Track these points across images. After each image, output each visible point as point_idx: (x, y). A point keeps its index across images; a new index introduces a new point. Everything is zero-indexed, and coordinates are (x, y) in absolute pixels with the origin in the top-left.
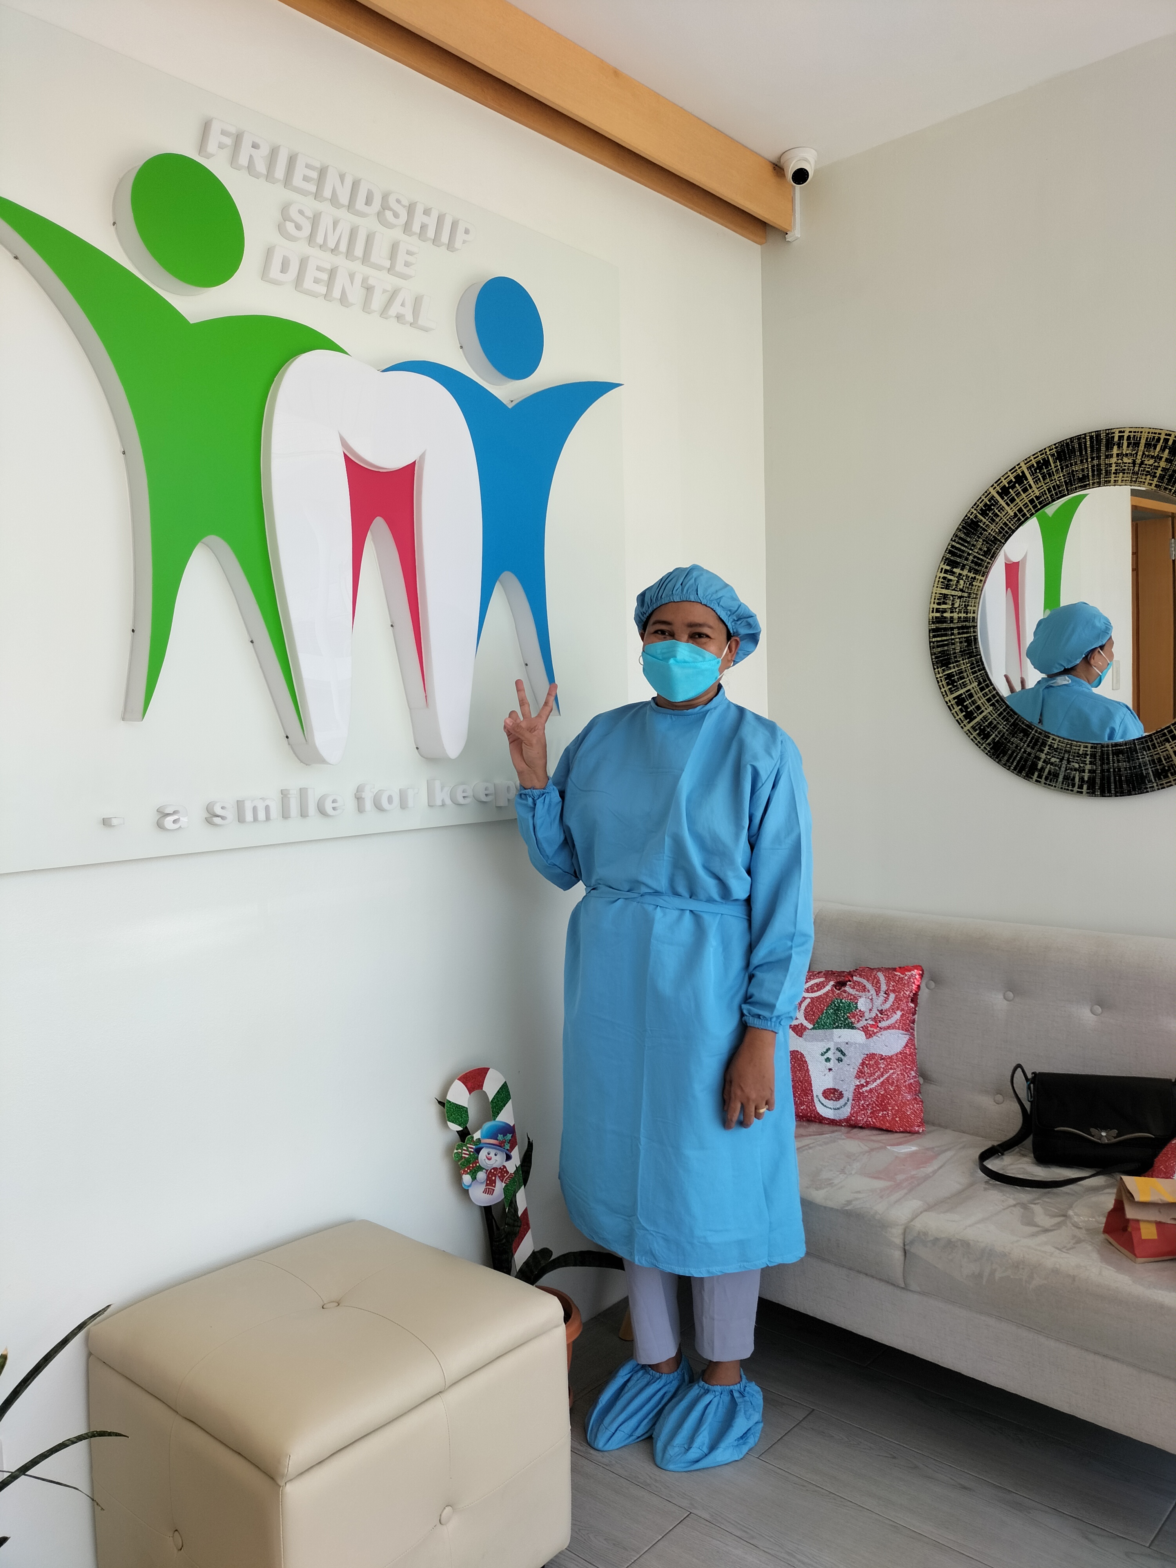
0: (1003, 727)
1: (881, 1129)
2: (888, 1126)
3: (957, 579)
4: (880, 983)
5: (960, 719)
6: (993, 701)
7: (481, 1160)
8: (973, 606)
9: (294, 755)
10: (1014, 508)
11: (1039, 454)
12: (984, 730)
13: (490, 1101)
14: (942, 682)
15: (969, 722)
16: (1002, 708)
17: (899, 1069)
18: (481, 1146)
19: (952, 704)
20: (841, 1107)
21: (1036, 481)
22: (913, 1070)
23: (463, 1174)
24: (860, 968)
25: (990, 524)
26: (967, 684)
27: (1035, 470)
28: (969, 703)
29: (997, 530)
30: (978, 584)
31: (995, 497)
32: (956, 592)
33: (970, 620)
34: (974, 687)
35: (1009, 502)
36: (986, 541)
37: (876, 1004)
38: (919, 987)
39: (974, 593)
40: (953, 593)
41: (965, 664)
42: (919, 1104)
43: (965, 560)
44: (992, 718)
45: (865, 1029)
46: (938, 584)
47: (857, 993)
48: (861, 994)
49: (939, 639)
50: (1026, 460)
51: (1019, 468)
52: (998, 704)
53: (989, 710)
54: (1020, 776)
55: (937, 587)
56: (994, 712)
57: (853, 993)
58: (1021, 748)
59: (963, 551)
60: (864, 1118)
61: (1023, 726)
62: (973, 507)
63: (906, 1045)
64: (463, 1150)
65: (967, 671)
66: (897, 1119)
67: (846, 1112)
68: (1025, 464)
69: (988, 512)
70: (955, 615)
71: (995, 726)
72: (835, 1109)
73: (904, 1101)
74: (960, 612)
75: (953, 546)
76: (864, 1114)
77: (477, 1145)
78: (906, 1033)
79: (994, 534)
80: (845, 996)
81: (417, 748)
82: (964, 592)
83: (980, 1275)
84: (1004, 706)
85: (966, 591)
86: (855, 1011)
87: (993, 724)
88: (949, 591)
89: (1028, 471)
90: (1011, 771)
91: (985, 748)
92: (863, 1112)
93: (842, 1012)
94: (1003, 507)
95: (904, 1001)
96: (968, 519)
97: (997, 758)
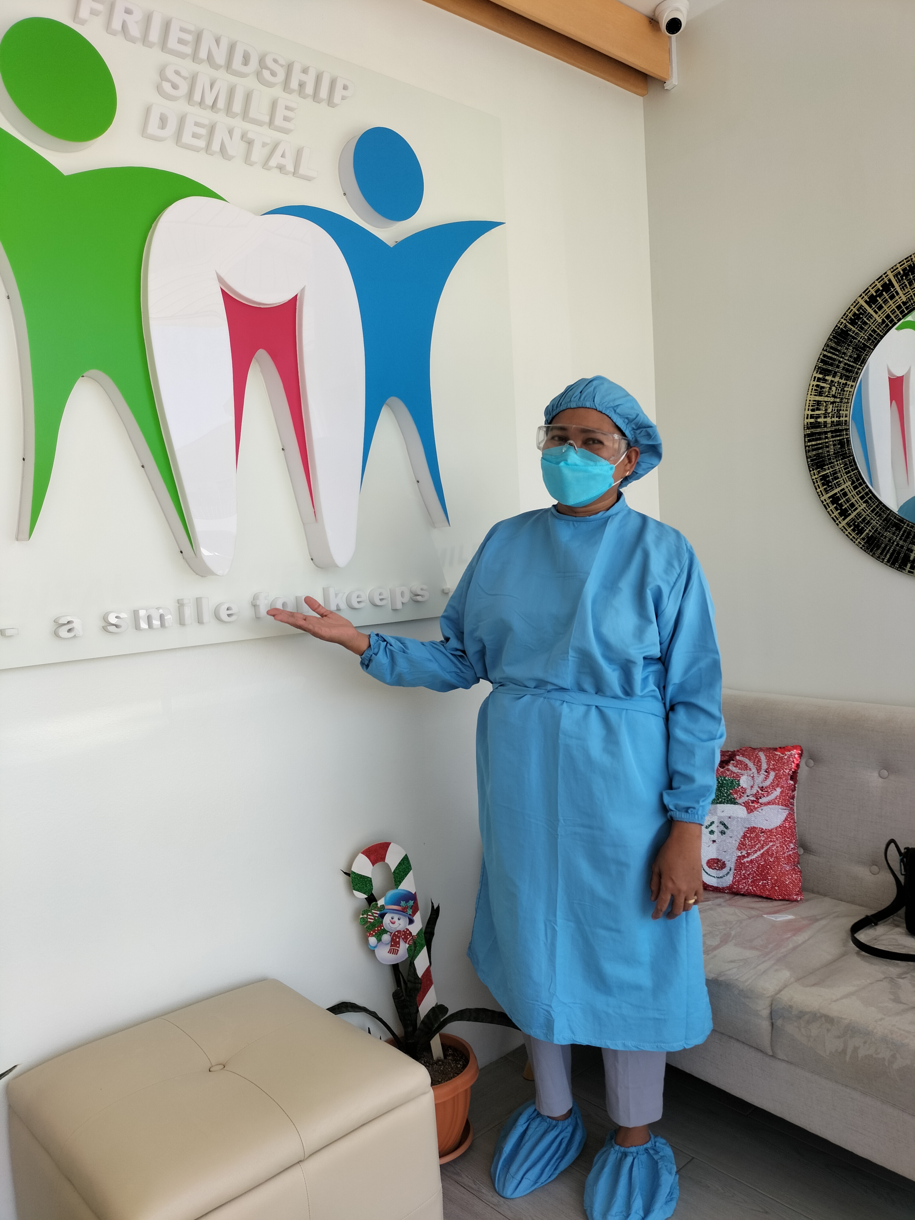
0: (876, 522)
1: (761, 897)
2: (768, 895)
3: (829, 386)
4: (761, 762)
5: (835, 516)
6: (867, 498)
7: (386, 924)
8: (845, 410)
9: (190, 568)
10: (882, 315)
11: (905, 261)
12: (858, 526)
13: (393, 871)
14: (817, 482)
15: (844, 519)
16: (874, 504)
17: (779, 842)
18: (385, 911)
19: (827, 503)
20: (724, 876)
21: (903, 287)
22: (792, 843)
23: (369, 936)
24: (743, 748)
25: (859, 332)
26: (841, 483)
27: (902, 277)
28: (844, 501)
29: (866, 337)
30: (849, 389)
31: (863, 307)
32: (829, 398)
33: (842, 424)
34: (848, 486)
35: (877, 310)
36: (856, 348)
37: (757, 781)
38: (798, 766)
39: (845, 398)
40: (826, 399)
41: (839, 465)
42: (798, 874)
43: (836, 368)
44: (866, 514)
45: (746, 805)
46: (811, 392)
47: (740, 771)
48: (743, 772)
49: (814, 443)
50: (892, 268)
51: (886, 277)
52: (871, 501)
53: (862, 507)
54: (893, 568)
55: (811, 395)
56: (867, 508)
57: (736, 772)
58: (894, 542)
59: (834, 360)
60: (745, 886)
61: (895, 520)
62: (842, 318)
63: (786, 819)
64: (368, 915)
65: (841, 471)
66: (777, 888)
67: (728, 880)
68: (892, 272)
69: (857, 321)
70: (829, 420)
71: (869, 522)
72: (719, 878)
73: (783, 871)
74: (833, 417)
75: (824, 356)
76: (745, 882)
77: (381, 911)
78: (784, 808)
79: (863, 341)
80: (728, 774)
81: (312, 559)
82: (836, 397)
83: (844, 1051)
84: (876, 503)
85: (838, 396)
86: (738, 788)
87: (866, 520)
88: (822, 397)
89: (895, 278)
90: (885, 564)
91: (859, 542)
92: (744, 881)
93: (725, 788)
94: (872, 315)
95: (784, 779)
96: (838, 329)
97: (871, 551)
